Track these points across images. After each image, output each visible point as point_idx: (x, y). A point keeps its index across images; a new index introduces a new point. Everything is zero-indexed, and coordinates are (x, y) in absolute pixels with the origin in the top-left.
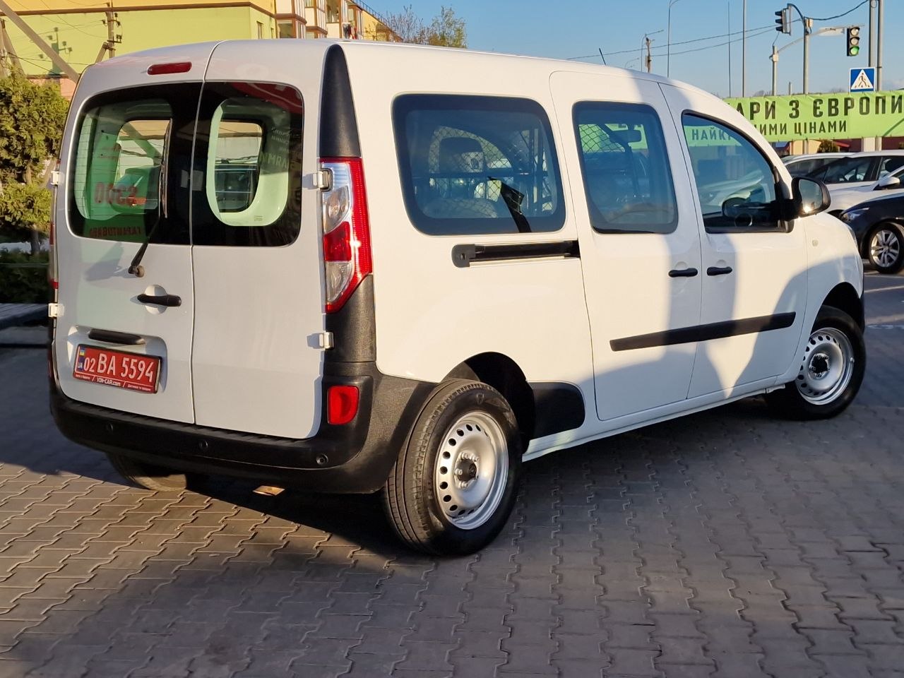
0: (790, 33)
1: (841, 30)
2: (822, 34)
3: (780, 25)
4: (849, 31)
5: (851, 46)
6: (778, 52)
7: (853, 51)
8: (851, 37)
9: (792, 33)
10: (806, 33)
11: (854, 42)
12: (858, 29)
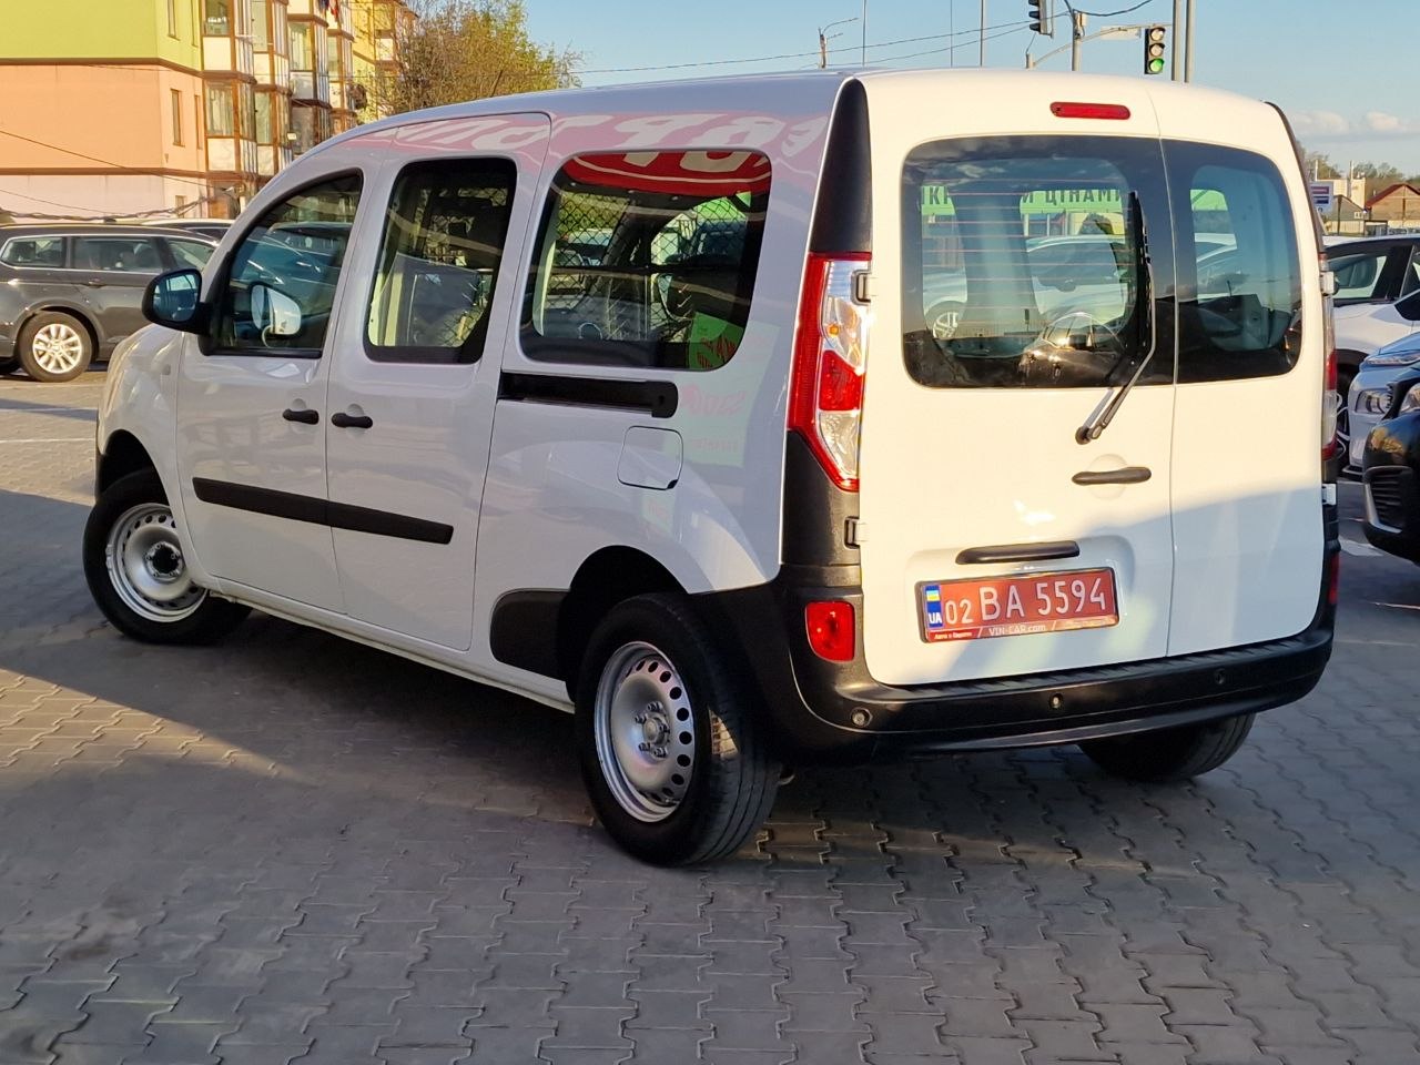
0: (1051, 35)
1: (1136, 31)
2: (1105, 37)
3: (1035, 21)
4: (1148, 33)
5: (1151, 58)
6: (1034, 64)
7: (1155, 66)
8: (1151, 43)
9: (1055, 35)
10: (1076, 35)
11: (1156, 51)
12: (1163, 30)
